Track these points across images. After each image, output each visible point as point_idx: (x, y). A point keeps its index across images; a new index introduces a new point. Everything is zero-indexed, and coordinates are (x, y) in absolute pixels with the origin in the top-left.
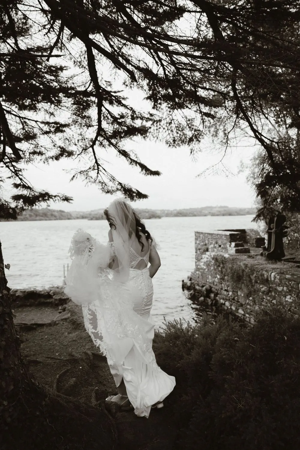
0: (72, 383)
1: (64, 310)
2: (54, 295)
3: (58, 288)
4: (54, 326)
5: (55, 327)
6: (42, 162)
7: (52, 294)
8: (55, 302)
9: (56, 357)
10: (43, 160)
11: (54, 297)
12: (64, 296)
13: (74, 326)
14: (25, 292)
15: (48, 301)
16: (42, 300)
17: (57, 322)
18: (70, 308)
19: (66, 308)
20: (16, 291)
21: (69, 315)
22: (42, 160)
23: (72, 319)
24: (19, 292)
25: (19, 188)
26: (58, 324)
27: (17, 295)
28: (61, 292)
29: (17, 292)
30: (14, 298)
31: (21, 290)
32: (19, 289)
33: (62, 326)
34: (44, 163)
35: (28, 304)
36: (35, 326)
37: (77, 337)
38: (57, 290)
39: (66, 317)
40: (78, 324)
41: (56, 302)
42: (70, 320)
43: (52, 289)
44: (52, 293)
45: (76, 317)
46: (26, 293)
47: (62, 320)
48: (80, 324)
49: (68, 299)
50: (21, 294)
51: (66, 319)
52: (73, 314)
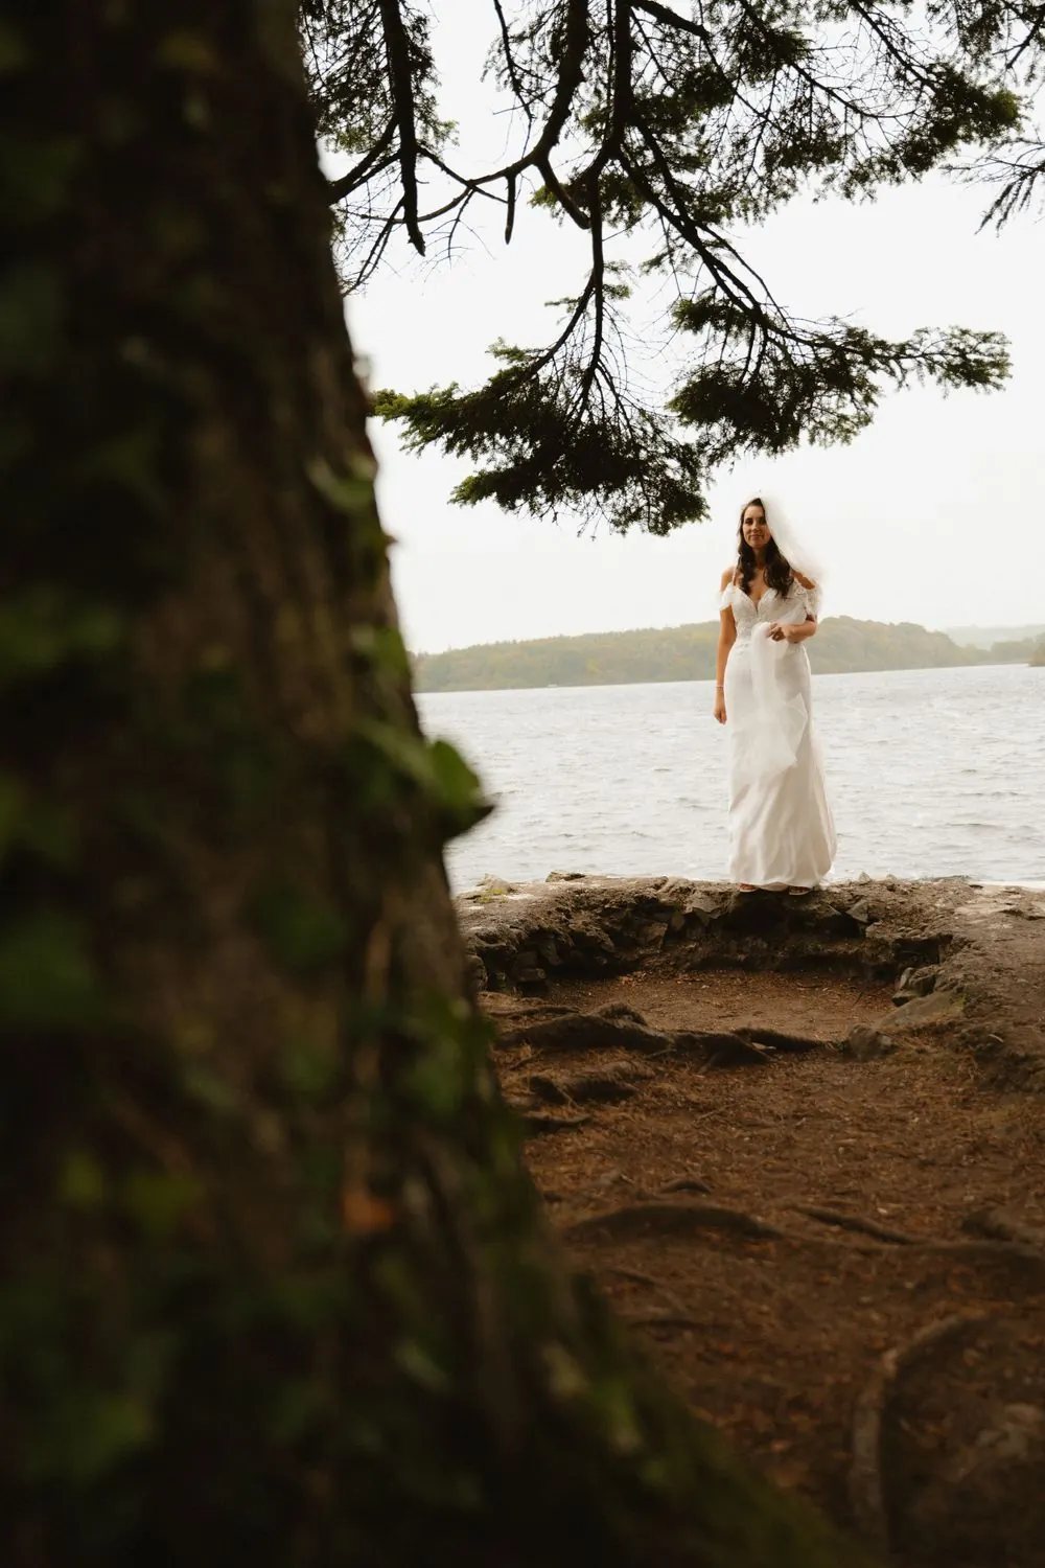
0: (1015, 1446)
1: (927, 987)
2: (871, 921)
3: (892, 889)
4: (865, 1061)
5: (872, 1063)
6: (835, 193)
7: (864, 918)
8: (874, 958)
9: (880, 1227)
10: (842, 178)
11: (869, 929)
12: (923, 929)
13: (991, 1069)
14: (725, 895)
15: (841, 948)
16: (812, 945)
17: (886, 1041)
18: (960, 976)
19: (934, 978)
20: (686, 891)
21: (957, 1009)
22: (836, 182)
23: (977, 1032)
24: (698, 894)
25: (707, 327)
26: (891, 1049)
27: (689, 909)
28: (908, 908)
29: (691, 896)
30: (678, 922)
31: (710, 889)
32: (701, 884)
33: (916, 1062)
34: (848, 194)
35: (742, 957)
36: (759, 1046)
37: (1009, 1131)
38: (887, 896)
39: (938, 1017)
40: (1016, 1060)
41: (883, 959)
42: (963, 1038)
43: (859, 891)
44: (861, 911)
45: (1000, 1022)
46: (731, 904)
47: (917, 1032)
48: (1027, 1058)
49: (947, 939)
50: (706, 906)
51: (936, 1032)
52: (983, 1006)
